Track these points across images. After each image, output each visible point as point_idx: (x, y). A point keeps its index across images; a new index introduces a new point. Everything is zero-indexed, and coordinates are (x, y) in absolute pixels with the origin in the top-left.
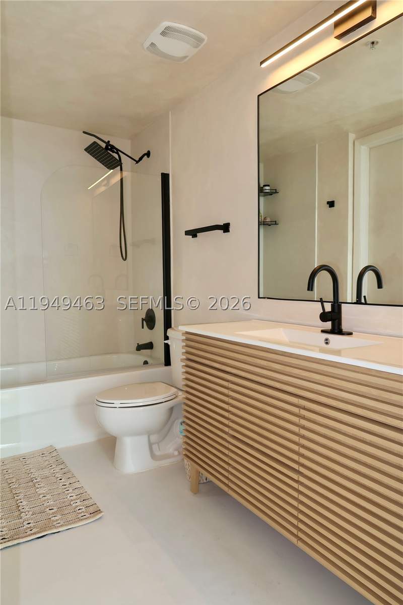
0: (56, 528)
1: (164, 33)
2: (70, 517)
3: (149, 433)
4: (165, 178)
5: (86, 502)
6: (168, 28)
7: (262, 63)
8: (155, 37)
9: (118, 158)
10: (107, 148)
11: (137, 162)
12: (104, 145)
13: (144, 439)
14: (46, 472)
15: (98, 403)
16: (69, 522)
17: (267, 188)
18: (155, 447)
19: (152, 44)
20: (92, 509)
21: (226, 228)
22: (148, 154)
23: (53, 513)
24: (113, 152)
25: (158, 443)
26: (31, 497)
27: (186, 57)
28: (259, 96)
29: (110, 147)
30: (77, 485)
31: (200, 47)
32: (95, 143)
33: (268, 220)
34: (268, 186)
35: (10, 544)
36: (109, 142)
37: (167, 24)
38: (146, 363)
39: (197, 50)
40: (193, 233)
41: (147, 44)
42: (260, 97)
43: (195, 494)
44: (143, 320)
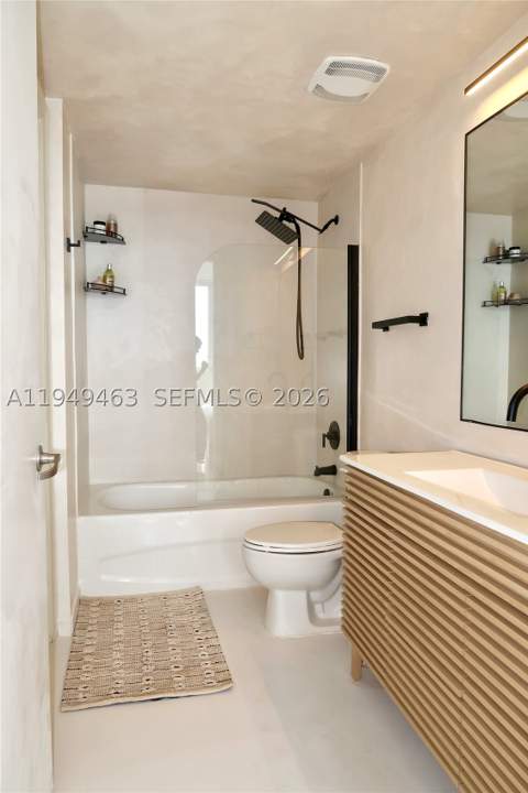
0: (175, 691)
1: (329, 72)
2: (195, 681)
3: (309, 589)
4: (353, 252)
5: (218, 666)
6: (334, 64)
7: (467, 90)
8: (320, 77)
9: (295, 230)
10: (281, 218)
11: (321, 231)
12: (277, 215)
13: (303, 595)
14: (185, 619)
15: (246, 544)
16: (192, 688)
17: (515, 251)
18: (318, 608)
19: (318, 87)
20: (221, 677)
21: (422, 320)
22: (336, 220)
23: (178, 672)
24: (290, 221)
25: (323, 603)
26: (159, 648)
27: (366, 95)
28: (467, 135)
29: (287, 215)
30: (214, 642)
31: (382, 80)
32: (265, 213)
33: (516, 297)
34: (518, 248)
35: (120, 700)
36: (285, 209)
37: (331, 59)
38: (327, 493)
39: (378, 84)
40: (384, 326)
41: (311, 88)
42: (469, 136)
43: (356, 680)
44: (324, 436)
